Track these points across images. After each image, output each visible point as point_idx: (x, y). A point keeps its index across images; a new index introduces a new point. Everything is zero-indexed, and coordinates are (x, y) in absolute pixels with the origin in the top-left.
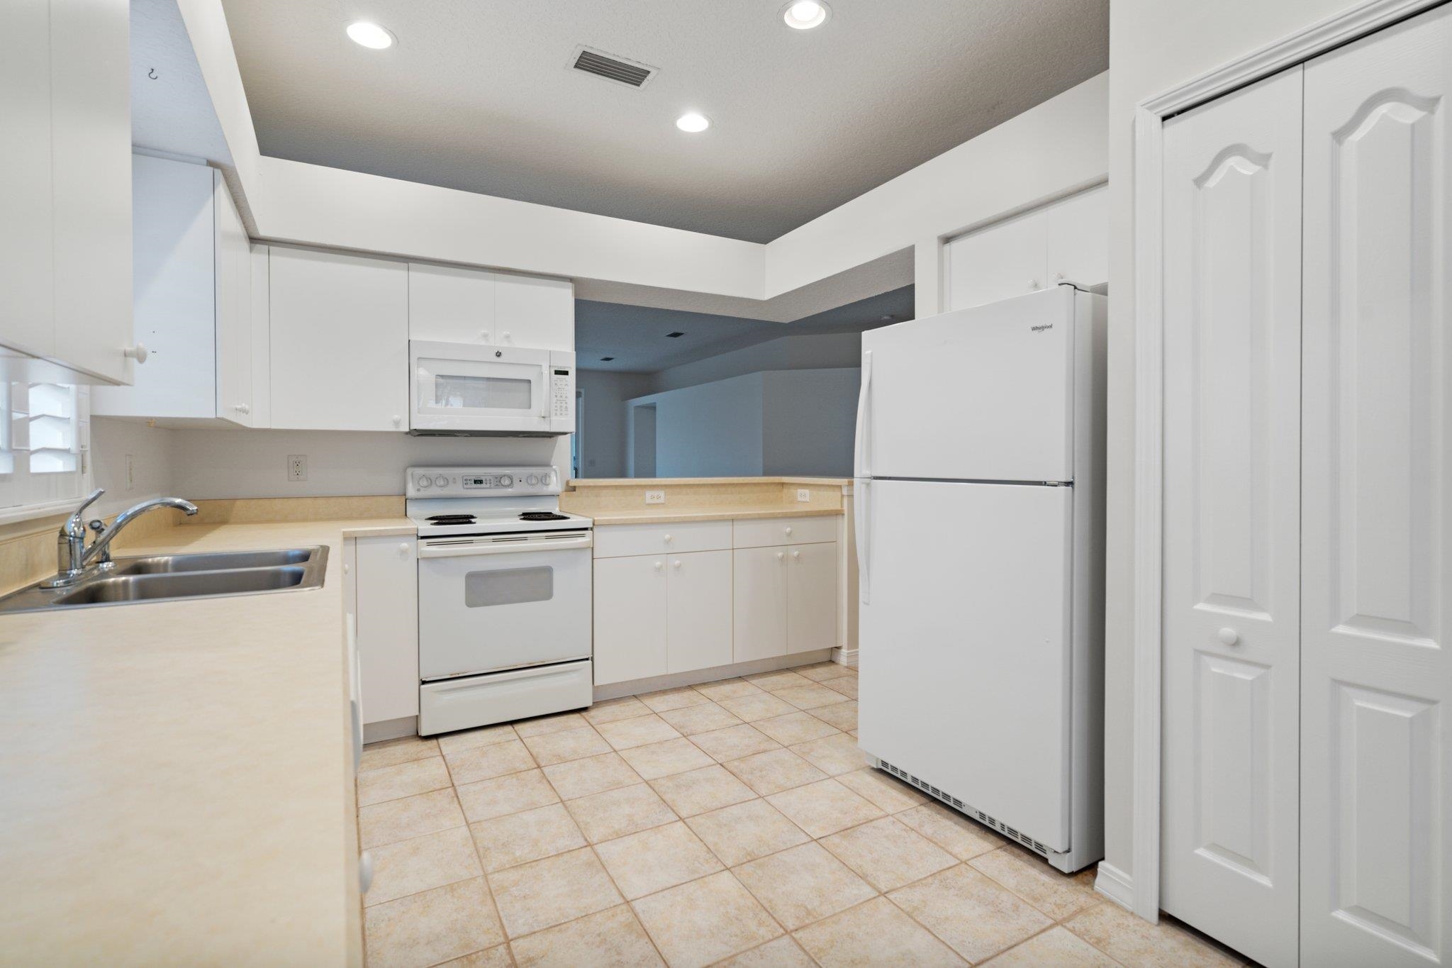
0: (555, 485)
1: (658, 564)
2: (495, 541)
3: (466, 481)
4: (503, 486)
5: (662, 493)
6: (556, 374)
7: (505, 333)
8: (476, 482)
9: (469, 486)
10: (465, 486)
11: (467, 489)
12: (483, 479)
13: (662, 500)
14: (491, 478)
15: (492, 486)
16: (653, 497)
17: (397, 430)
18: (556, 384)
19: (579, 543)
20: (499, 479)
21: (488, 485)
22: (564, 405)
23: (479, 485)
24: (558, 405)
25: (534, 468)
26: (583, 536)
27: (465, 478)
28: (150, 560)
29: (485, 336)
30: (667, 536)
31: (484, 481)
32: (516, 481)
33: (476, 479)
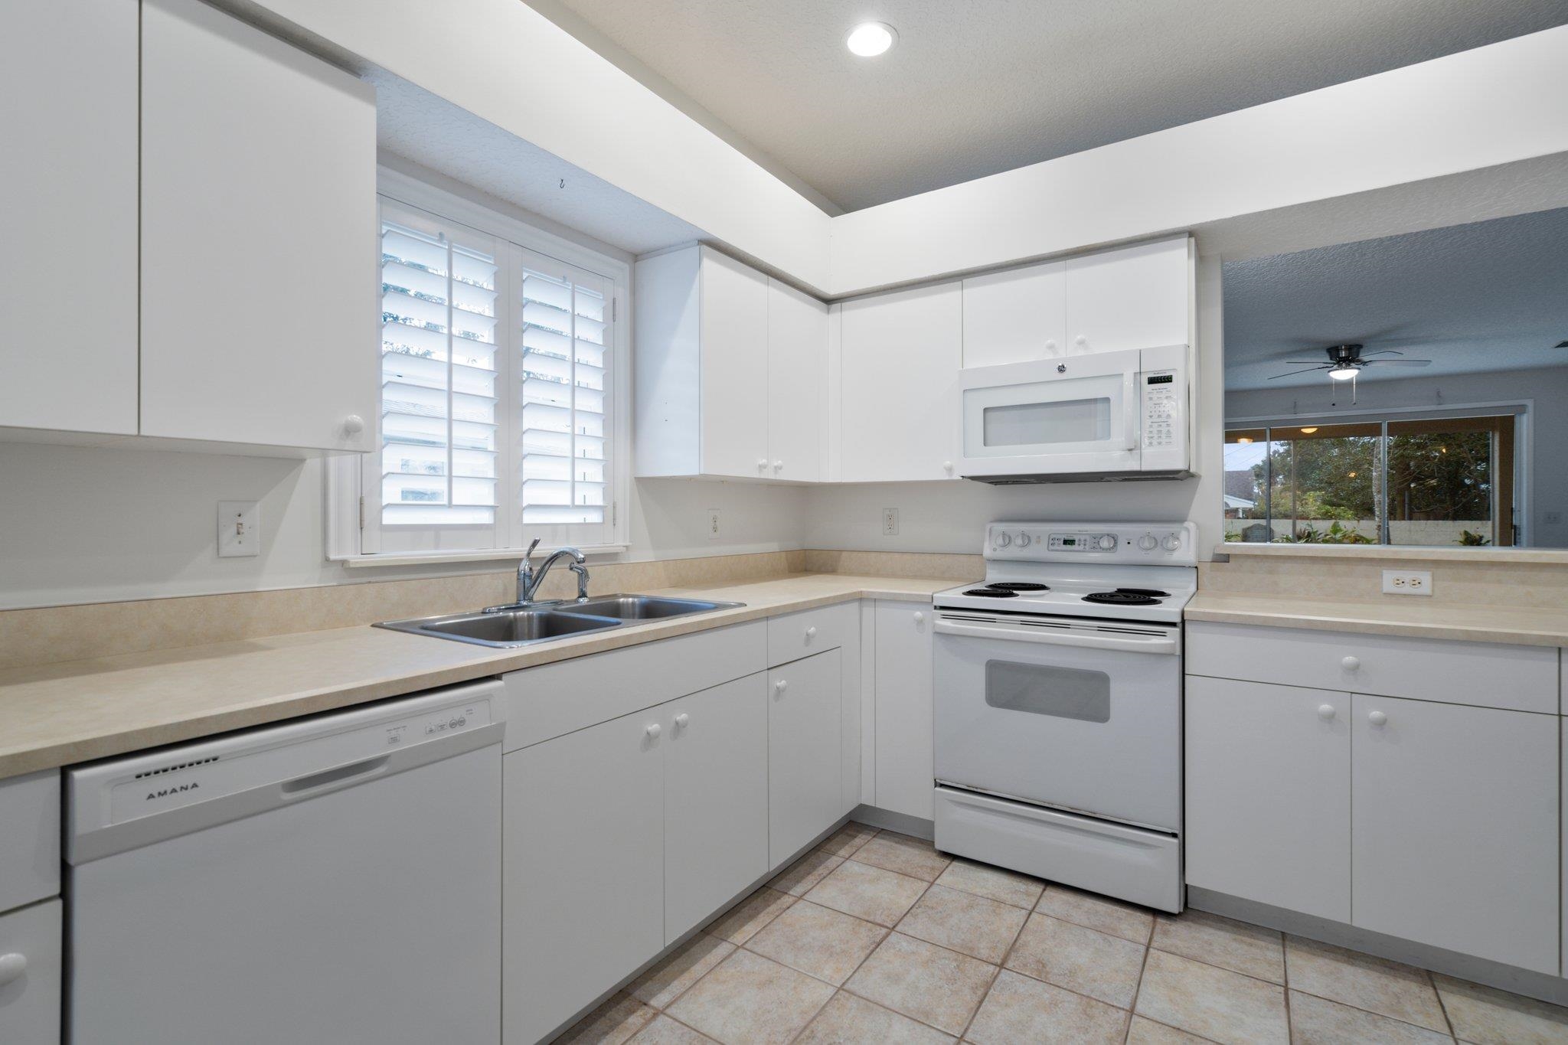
0: (1185, 551)
1: (1325, 707)
2: (1024, 623)
3: (1052, 541)
4: (1103, 549)
5: (1425, 577)
6: (1149, 383)
7: (1079, 337)
8: (1066, 542)
9: (1056, 547)
10: (1051, 547)
11: (1052, 550)
12: (1076, 538)
13: (1426, 588)
14: (1088, 537)
15: (1087, 547)
16: (1400, 582)
17: (950, 478)
18: (1151, 399)
19: (1152, 645)
20: (1097, 538)
21: (1081, 548)
22: (1164, 429)
23: (1068, 547)
24: (1155, 429)
25: (1152, 525)
26: (1163, 634)
27: (1053, 536)
28: (622, 600)
29: (1051, 347)
30: (1349, 659)
31: (1077, 542)
32: (1122, 542)
33: (1067, 538)
